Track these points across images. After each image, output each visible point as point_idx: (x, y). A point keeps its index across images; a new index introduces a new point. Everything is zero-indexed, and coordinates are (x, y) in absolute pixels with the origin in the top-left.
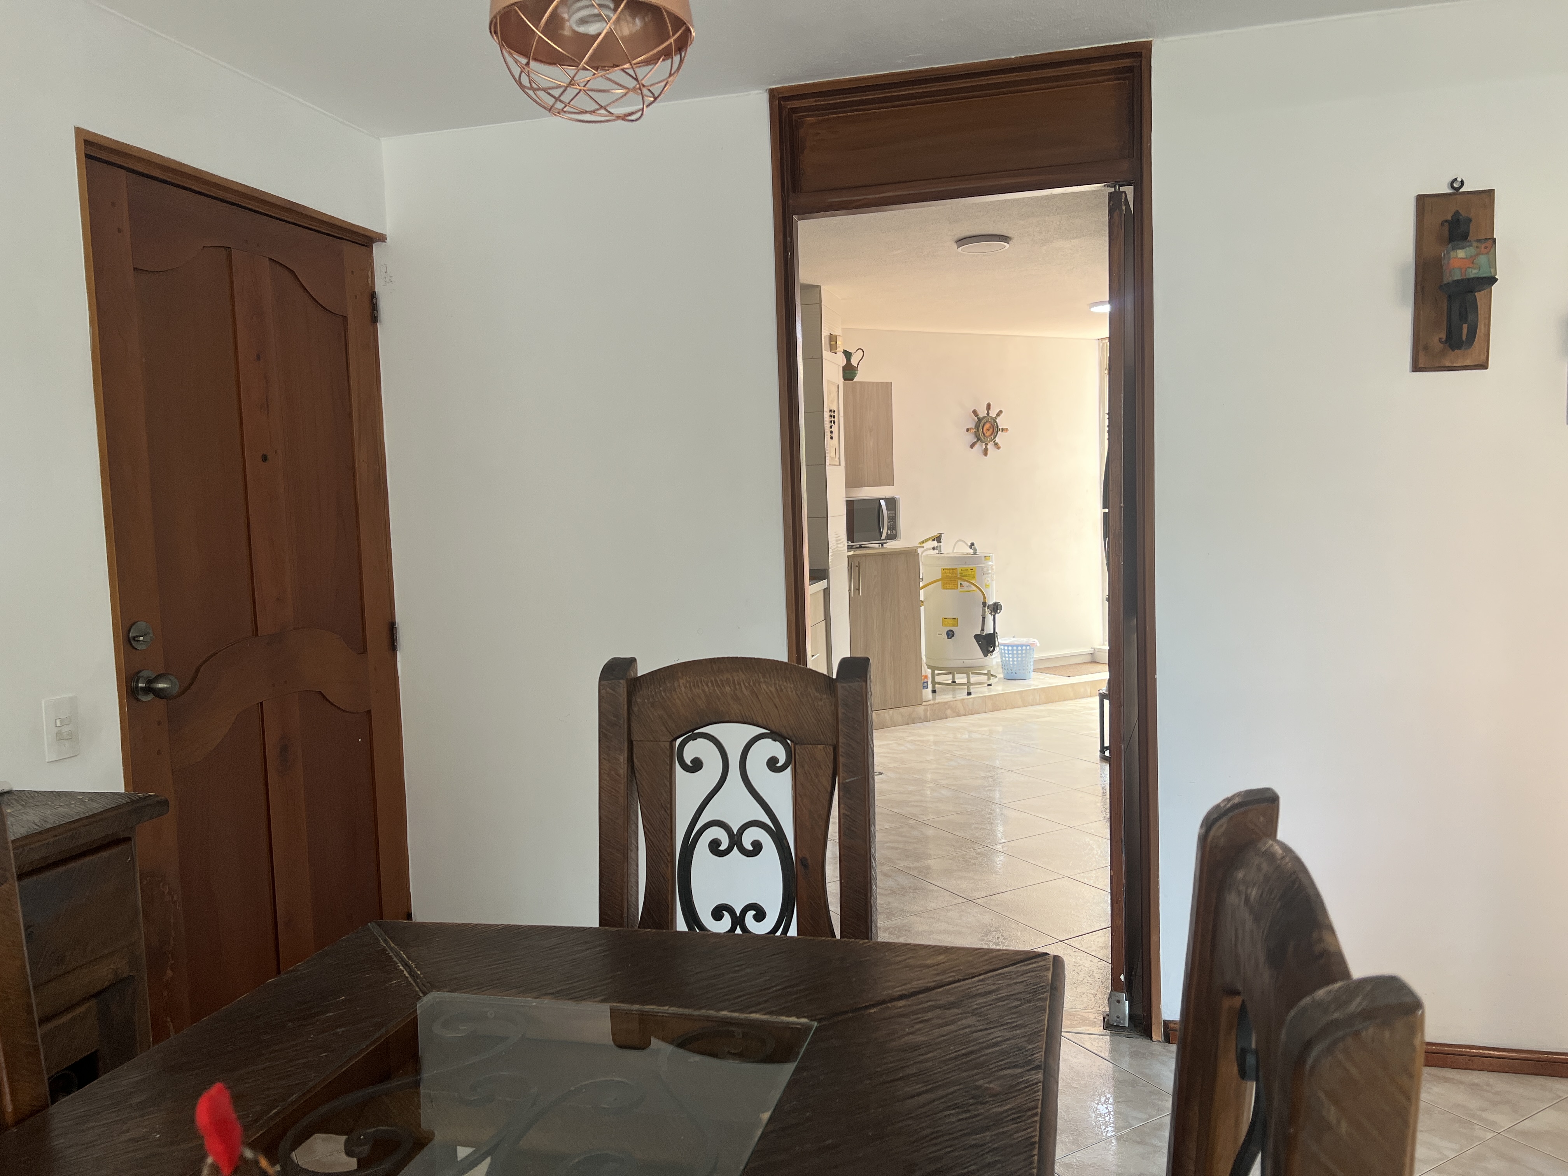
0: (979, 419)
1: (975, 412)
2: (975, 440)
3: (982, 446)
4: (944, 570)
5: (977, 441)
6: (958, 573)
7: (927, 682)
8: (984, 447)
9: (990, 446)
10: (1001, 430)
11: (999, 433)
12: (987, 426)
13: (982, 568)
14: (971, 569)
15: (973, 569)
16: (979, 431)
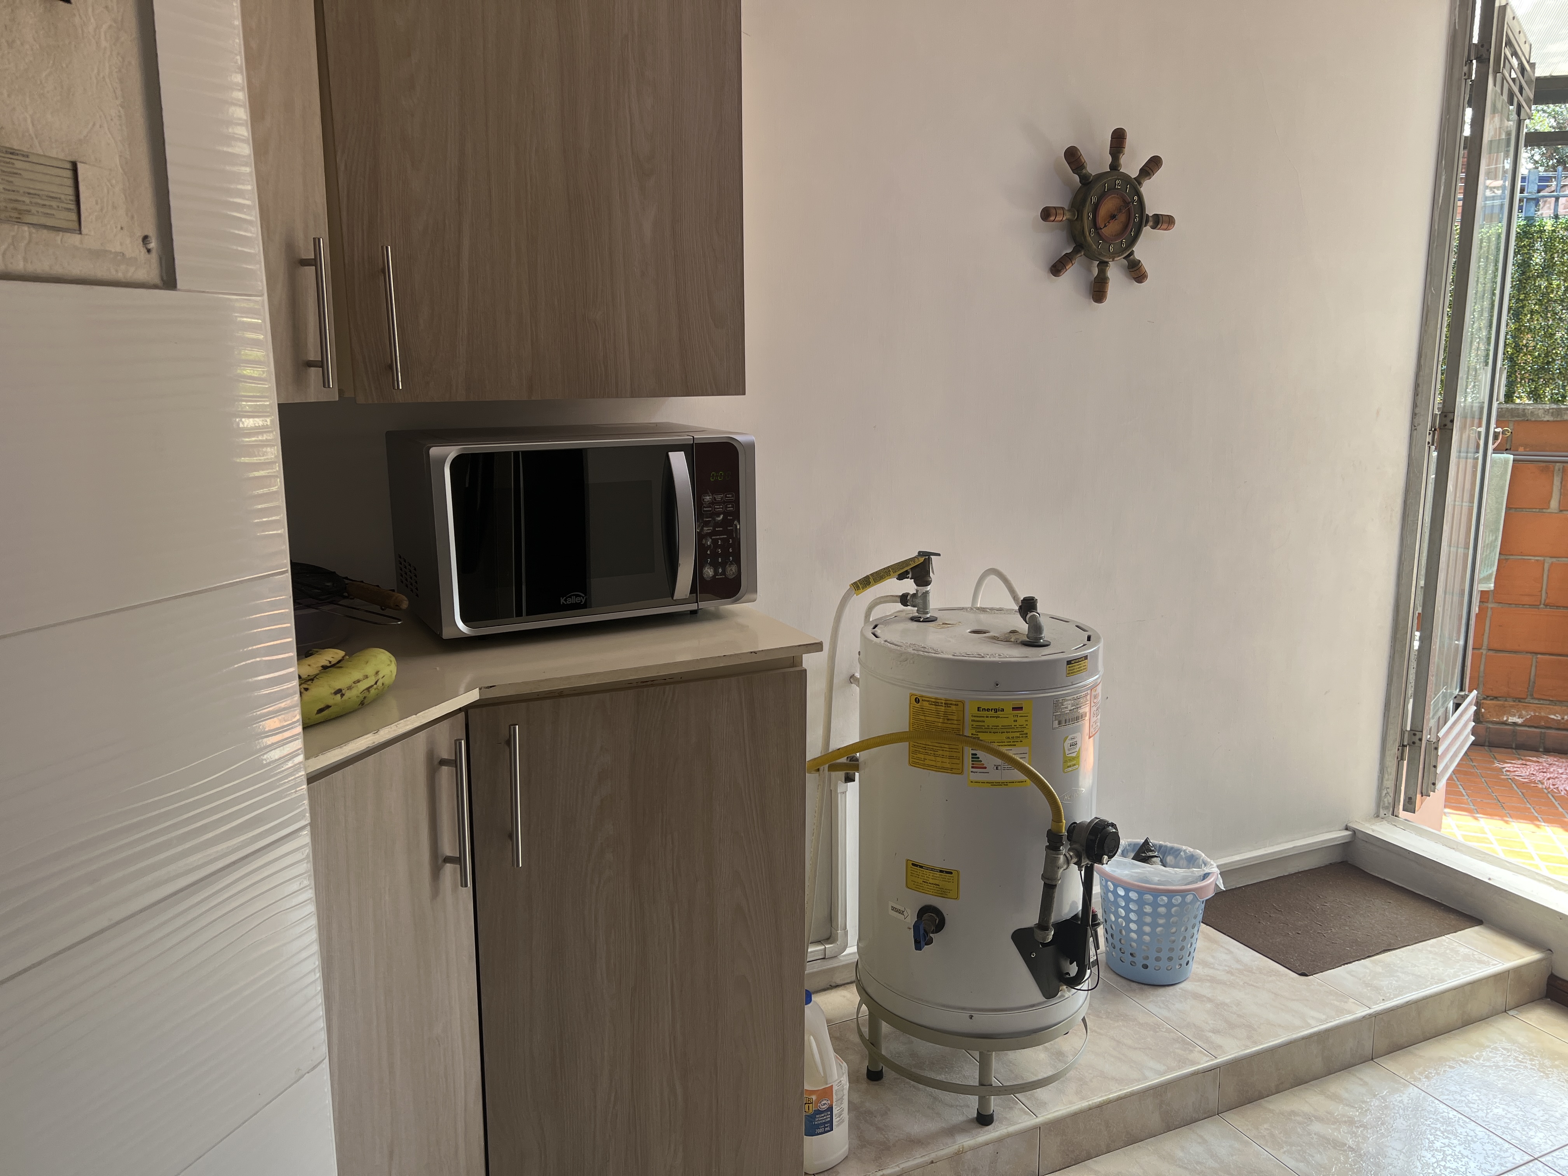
2: (1069, 251)
3: (1089, 270)
4: (917, 701)
5: (1076, 251)
6: (968, 718)
7: (830, 1109)
8: (1096, 272)
9: (1115, 273)
10: (1151, 223)
11: (1147, 230)
12: (1108, 206)
13: (1057, 704)
14: (1014, 709)
15: (1021, 709)
16: (1082, 220)
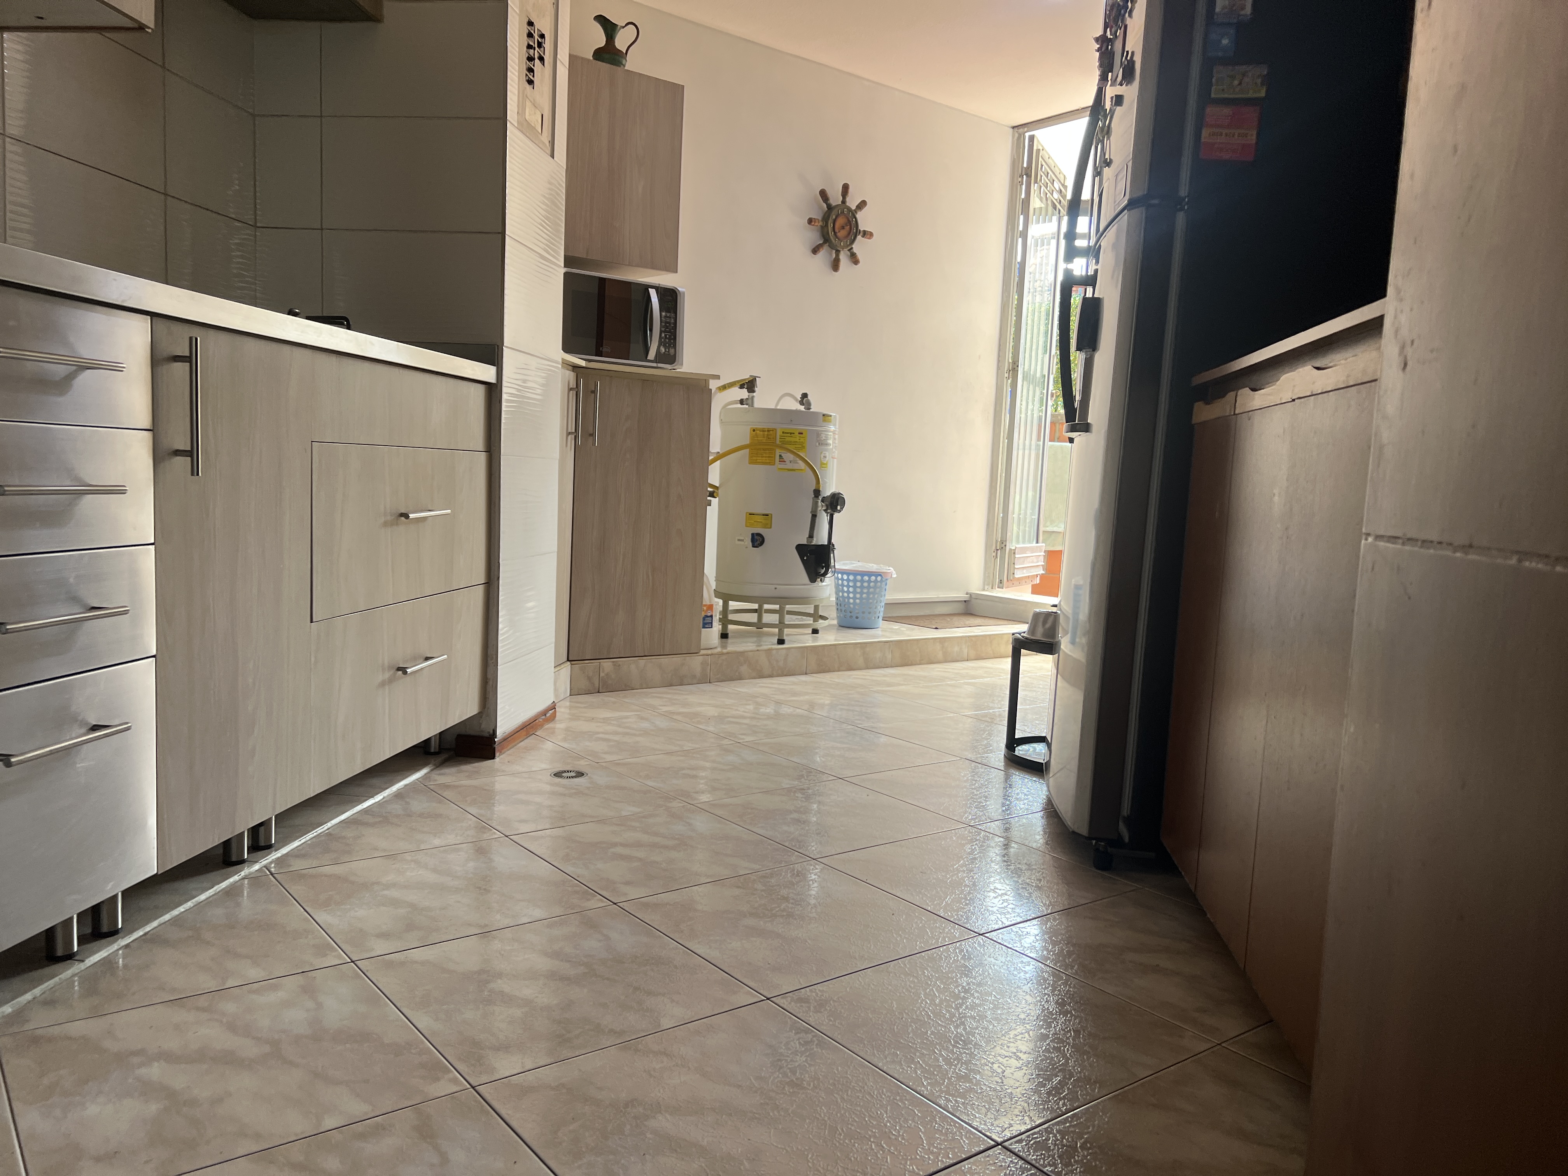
0: (830, 207)
1: (823, 194)
2: (821, 242)
3: (831, 254)
4: (754, 431)
5: (825, 242)
6: (778, 437)
7: (712, 616)
8: (834, 256)
9: (844, 257)
10: (861, 234)
11: (859, 237)
12: (841, 221)
13: (818, 434)
14: (800, 433)
15: (802, 433)
16: (828, 226)
